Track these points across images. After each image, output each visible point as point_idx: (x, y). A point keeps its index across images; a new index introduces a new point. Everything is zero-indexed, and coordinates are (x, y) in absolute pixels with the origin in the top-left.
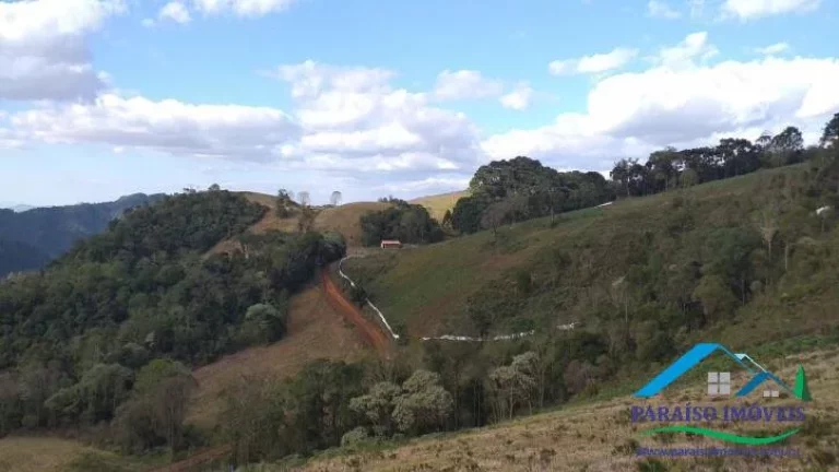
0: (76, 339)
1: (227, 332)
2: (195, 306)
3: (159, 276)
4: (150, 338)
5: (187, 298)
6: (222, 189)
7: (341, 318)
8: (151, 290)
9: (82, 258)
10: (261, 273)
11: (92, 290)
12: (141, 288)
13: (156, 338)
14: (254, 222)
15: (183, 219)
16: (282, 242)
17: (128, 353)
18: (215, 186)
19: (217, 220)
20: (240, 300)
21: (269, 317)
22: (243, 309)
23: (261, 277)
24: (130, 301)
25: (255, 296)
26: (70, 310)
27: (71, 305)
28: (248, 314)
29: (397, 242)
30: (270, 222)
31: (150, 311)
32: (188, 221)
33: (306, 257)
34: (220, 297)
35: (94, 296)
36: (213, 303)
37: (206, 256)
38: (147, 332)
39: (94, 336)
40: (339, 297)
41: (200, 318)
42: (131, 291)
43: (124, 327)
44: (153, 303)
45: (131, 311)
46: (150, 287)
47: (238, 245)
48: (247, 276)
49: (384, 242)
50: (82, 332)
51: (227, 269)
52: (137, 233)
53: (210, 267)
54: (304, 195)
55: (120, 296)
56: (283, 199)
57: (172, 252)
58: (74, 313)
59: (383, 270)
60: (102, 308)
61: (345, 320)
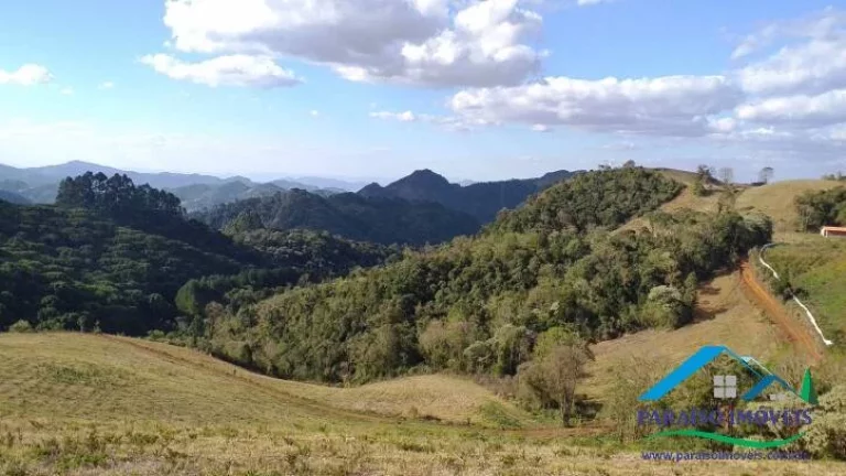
0: (493, 299)
1: (628, 310)
2: (598, 281)
3: (568, 249)
4: (555, 306)
5: (591, 273)
6: (636, 165)
7: (757, 312)
8: (561, 262)
9: (505, 228)
10: (667, 254)
11: (509, 257)
12: (550, 258)
13: (560, 307)
14: (668, 200)
15: (596, 195)
16: (694, 222)
17: (534, 317)
18: (631, 162)
19: (629, 196)
20: (644, 280)
21: (672, 300)
22: (646, 290)
23: (665, 259)
24: (541, 270)
25: (658, 277)
26: (490, 273)
27: (491, 269)
28: (650, 296)
30: (686, 200)
31: (556, 282)
32: (601, 198)
33: (720, 240)
34: (624, 274)
35: (511, 263)
36: (617, 281)
37: (613, 233)
38: (553, 301)
39: (508, 299)
40: (757, 288)
41: (603, 294)
42: (542, 262)
43: (533, 293)
44: (560, 273)
45: (540, 280)
46: (560, 260)
47: (647, 224)
48: (652, 256)
49: (825, 228)
50: (498, 294)
51: (634, 247)
52: (553, 208)
53: (617, 245)
54: (728, 171)
55: (533, 263)
56: (704, 175)
57: (581, 228)
58: (493, 276)
60: (516, 273)
61: (763, 313)
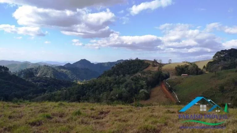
0: (102, 94)
1: (135, 96)
2: (128, 89)
3: (121, 81)
4: (117, 95)
5: (126, 86)
6: (139, 59)
7: (165, 95)
9: (106, 75)
10: (144, 81)
11: (106, 83)
12: (116, 83)
13: (118, 96)
14: (146, 68)
16: (151, 73)
17: (112, 99)
18: (137, 58)
19: (137, 67)
20: (139, 88)
21: (145, 93)
22: (139, 90)
23: (144, 83)
24: (114, 86)
25: (142, 87)
26: (101, 88)
27: (101, 86)
28: (140, 92)
29: (187, 75)
30: (150, 68)
31: (118, 89)
32: (130, 67)
33: (157, 78)
34: (134, 87)
35: (106, 85)
36: (132, 88)
37: (132, 77)
38: (117, 94)
39: (105, 94)
40: (165, 89)
41: (129, 92)
42: (114, 84)
43: (112, 93)
44: (119, 87)
45: (114, 89)
46: (119, 83)
47: (140, 74)
48: (141, 82)
49: (182, 74)
50: (103, 93)
51: (137, 80)
52: (118, 70)
53: (132, 79)
54: (161, 60)
55: (112, 85)
56: (155, 61)
57: (124, 75)
58: (102, 89)
59: (179, 83)
60: (108, 88)
61: (166, 96)
